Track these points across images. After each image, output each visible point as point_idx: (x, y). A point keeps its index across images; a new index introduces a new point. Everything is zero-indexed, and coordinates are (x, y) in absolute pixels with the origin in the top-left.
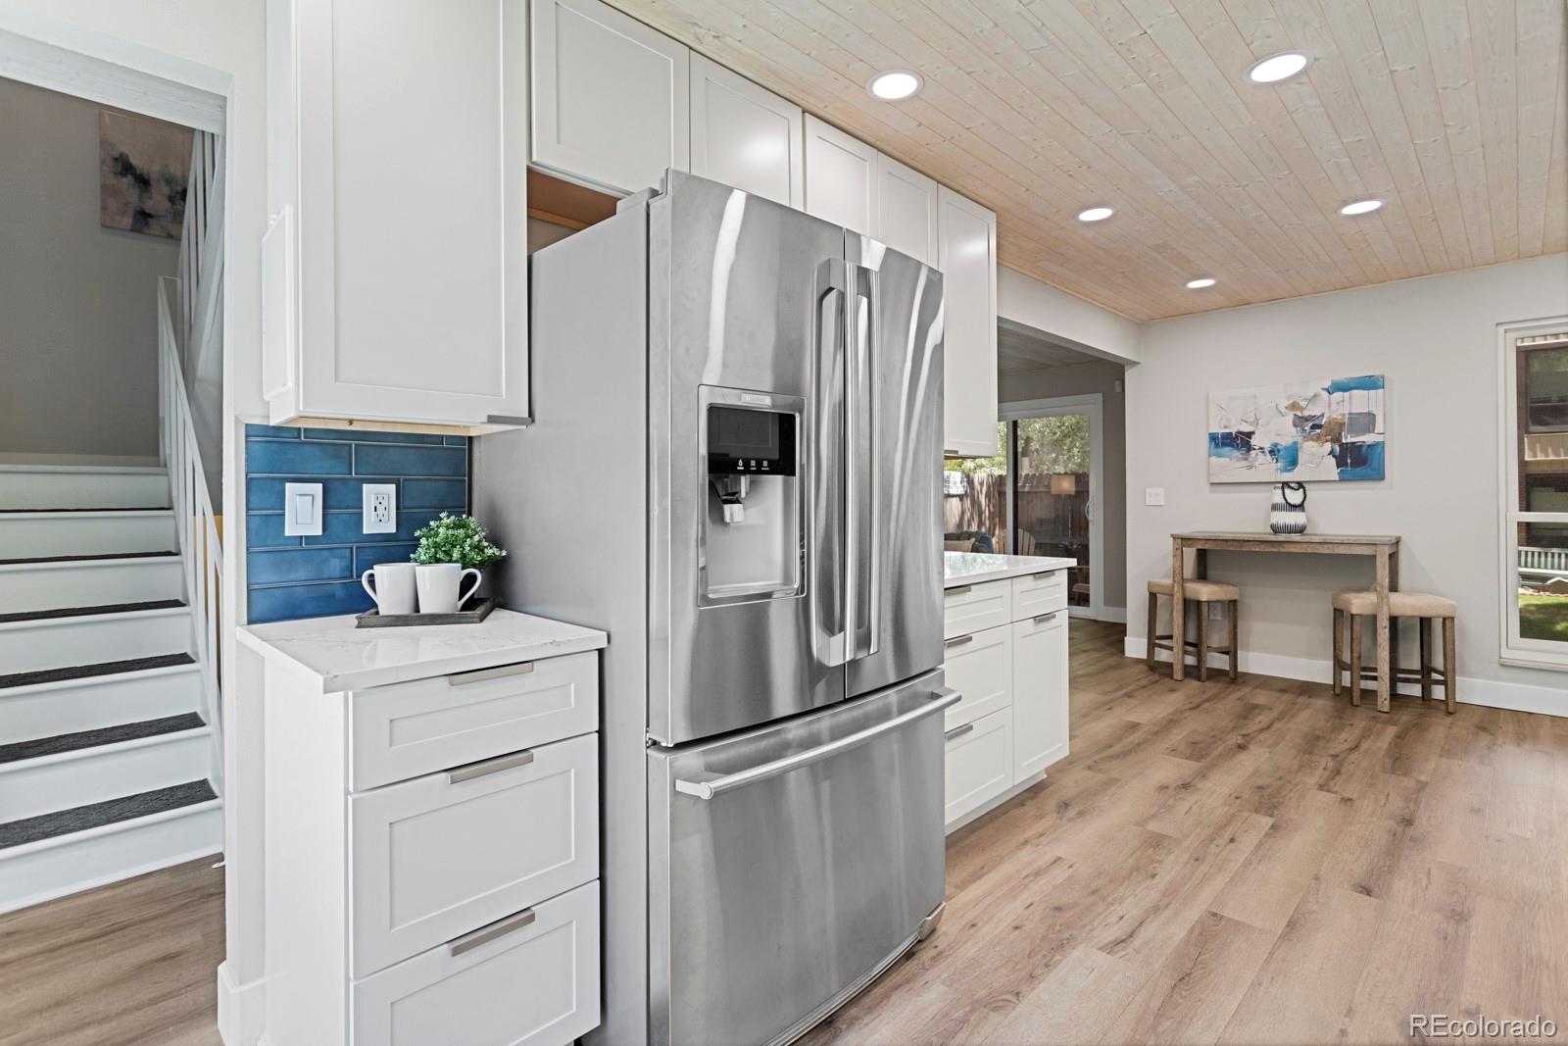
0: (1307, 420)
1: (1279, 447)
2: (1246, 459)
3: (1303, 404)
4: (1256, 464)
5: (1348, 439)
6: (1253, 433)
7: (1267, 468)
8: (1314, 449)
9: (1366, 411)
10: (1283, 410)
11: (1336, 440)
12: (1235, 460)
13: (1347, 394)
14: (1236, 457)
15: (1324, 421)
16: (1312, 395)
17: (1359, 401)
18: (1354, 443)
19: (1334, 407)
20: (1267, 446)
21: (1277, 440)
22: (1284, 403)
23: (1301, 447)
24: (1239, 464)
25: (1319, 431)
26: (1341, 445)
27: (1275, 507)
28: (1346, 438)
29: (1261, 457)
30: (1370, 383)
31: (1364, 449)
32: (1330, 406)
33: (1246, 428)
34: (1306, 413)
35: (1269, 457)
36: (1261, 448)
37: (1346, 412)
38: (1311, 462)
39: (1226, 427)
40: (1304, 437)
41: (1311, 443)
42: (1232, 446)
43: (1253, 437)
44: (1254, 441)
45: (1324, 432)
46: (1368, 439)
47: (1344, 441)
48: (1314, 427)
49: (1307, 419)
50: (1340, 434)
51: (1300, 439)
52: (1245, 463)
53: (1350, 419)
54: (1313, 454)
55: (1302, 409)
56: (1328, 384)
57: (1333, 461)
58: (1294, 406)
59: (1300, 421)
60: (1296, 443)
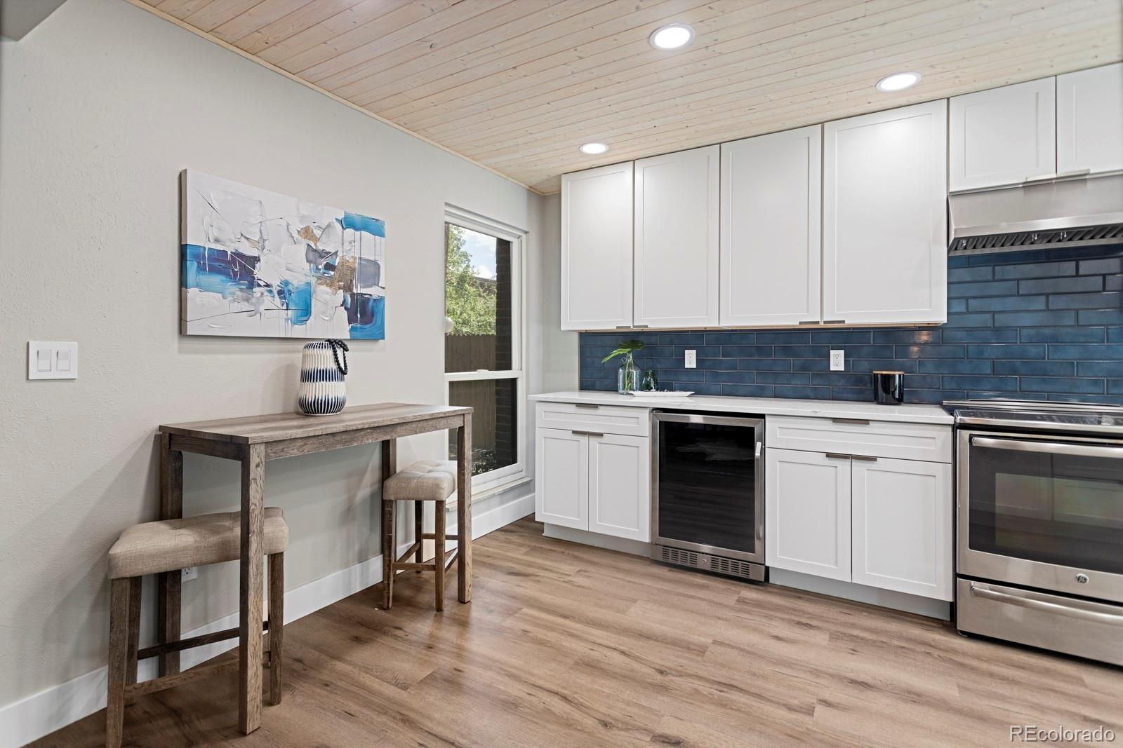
0: (322, 257)
1: (290, 287)
2: (247, 300)
3: (317, 233)
4: (262, 308)
5: (358, 289)
6: (257, 259)
7: (275, 318)
8: (328, 297)
9: (372, 259)
10: (295, 235)
11: (348, 288)
12: (231, 298)
13: (358, 233)
14: (233, 294)
15: (338, 260)
16: (326, 224)
17: (366, 246)
18: (362, 295)
19: (347, 246)
20: (276, 284)
21: (287, 276)
22: (297, 226)
23: (315, 292)
24: (236, 307)
25: (332, 273)
26: (353, 295)
27: (308, 376)
28: (357, 287)
29: (267, 297)
30: (373, 227)
31: (371, 303)
32: (343, 244)
33: (249, 251)
34: (320, 247)
35: (278, 300)
36: (267, 285)
37: (357, 256)
38: (324, 313)
39: (217, 241)
40: (319, 278)
41: (324, 288)
42: (227, 275)
43: (257, 265)
44: (260, 272)
45: (337, 276)
46: (374, 292)
47: (354, 291)
48: (329, 267)
49: (323, 254)
50: (351, 281)
51: (313, 280)
52: (245, 306)
53: (360, 264)
54: (326, 303)
55: (316, 240)
56: (341, 217)
57: (345, 314)
58: (307, 232)
59: (315, 255)
60: (309, 284)
